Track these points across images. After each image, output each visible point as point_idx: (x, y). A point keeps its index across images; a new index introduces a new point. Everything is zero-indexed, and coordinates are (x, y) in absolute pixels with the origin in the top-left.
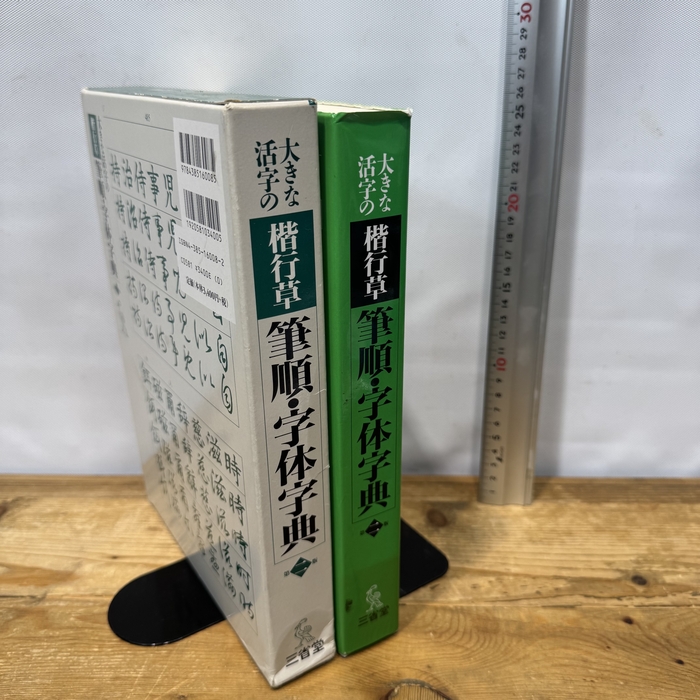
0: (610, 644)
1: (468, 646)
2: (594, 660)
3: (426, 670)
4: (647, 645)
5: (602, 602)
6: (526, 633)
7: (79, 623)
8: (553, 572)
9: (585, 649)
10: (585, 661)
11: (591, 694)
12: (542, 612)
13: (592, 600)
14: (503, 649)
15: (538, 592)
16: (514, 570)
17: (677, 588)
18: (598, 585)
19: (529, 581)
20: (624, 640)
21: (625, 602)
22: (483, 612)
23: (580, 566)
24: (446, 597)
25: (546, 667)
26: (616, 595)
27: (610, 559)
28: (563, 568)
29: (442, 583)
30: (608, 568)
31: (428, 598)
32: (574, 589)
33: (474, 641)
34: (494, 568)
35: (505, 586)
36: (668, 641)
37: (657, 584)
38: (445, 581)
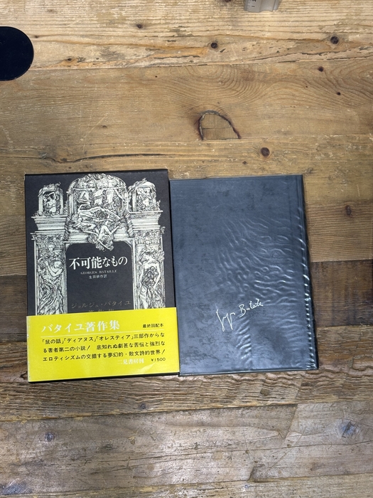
0: (308, 84)
1: (238, 90)
2: (297, 95)
3: (218, 105)
4: (326, 84)
5: (311, 57)
6: (268, 79)
7: (36, 86)
8: (289, 36)
9: (295, 88)
10: (294, 95)
11: (292, 114)
12: (278, 64)
13: (305, 56)
14: (255, 90)
15: (278, 52)
16: (268, 35)
17: (354, 44)
18: (311, 44)
19: (274, 42)
20: (315, 81)
21: (323, 56)
22: (247, 66)
23: (304, 30)
24: (229, 58)
25: (274, 100)
26: (319, 52)
27: (323, 24)
28: (295, 32)
29: (227, 48)
30: (320, 31)
31: (219, 59)
32: (297, 49)
33: (241, 86)
34: (256, 35)
35: (261, 48)
36: (337, 81)
37: (344, 42)
38: (229, 46)
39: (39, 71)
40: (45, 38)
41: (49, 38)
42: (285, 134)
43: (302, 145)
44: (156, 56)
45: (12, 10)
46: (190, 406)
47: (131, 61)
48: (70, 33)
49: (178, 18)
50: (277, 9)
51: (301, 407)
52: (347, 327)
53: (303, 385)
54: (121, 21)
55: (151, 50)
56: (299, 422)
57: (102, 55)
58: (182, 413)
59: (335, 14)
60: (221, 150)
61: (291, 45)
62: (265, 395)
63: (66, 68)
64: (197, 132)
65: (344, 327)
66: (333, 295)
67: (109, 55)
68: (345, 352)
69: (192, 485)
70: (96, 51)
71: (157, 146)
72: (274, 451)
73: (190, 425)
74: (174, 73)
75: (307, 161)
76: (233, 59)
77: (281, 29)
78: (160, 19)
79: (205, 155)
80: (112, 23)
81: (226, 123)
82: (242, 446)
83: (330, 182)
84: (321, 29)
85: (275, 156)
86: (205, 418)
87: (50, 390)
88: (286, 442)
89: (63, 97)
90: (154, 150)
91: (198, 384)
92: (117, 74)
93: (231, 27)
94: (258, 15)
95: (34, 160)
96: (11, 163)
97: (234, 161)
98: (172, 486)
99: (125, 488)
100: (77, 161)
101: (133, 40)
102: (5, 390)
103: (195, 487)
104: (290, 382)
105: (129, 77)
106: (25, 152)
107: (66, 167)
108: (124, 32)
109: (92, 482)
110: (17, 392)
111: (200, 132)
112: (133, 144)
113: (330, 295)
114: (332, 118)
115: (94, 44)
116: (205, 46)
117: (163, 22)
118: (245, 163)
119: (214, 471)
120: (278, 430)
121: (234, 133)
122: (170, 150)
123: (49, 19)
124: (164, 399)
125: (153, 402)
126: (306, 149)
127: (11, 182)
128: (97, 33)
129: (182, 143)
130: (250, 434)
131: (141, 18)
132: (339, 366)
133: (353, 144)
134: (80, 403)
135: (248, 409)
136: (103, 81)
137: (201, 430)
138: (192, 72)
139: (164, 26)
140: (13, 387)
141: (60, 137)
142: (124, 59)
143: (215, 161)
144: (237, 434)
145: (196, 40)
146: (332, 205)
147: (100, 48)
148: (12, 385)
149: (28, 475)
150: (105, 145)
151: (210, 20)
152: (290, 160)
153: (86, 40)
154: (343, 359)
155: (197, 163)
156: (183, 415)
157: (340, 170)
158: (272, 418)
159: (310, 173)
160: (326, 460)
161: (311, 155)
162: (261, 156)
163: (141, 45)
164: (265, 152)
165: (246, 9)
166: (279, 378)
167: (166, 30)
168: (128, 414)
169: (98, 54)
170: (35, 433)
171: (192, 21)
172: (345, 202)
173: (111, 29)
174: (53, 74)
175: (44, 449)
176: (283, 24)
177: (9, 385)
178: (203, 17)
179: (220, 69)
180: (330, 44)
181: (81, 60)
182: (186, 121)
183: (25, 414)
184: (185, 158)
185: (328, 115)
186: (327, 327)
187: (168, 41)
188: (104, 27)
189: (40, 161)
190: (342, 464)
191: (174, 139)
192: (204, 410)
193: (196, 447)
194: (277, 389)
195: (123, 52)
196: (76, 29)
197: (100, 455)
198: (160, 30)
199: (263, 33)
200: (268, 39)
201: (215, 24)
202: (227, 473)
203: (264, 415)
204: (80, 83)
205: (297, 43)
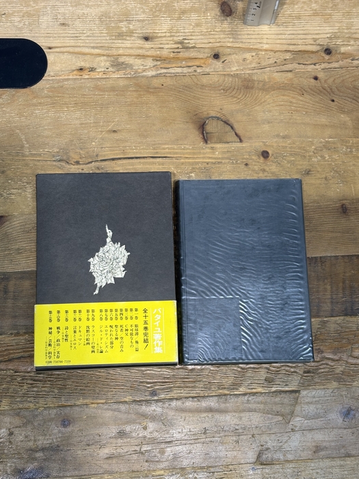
0: (304, 92)
1: (239, 97)
2: (295, 102)
3: (220, 111)
4: (321, 92)
5: (306, 67)
6: (267, 87)
8: (285, 47)
9: (292, 95)
10: (291, 102)
11: (290, 119)
12: (276, 75)
13: (301, 66)
14: (255, 97)
15: (275, 62)
16: (266, 47)
17: (346, 56)
18: (306, 55)
19: (272, 53)
20: (311, 89)
21: (317, 66)
22: (247, 76)
23: (300, 42)
24: (230, 68)
25: (273, 107)
26: (314, 62)
27: (317, 37)
28: (291, 44)
29: (228, 58)
30: (314, 43)
31: (221, 69)
32: (294, 59)
33: (242, 94)
34: (255, 47)
35: (259, 59)
36: (331, 89)
37: (336, 53)
38: (230, 57)
39: (52, 80)
40: (58, 50)
41: (62, 49)
42: (284, 137)
43: (300, 148)
44: (162, 66)
45: (27, 23)
46: (199, 393)
47: (139, 70)
48: (82, 45)
49: (182, 31)
50: (274, 23)
51: (304, 393)
52: (345, 317)
53: (305, 372)
54: (129, 34)
55: (157, 60)
56: (302, 407)
57: (112, 65)
58: (191, 399)
59: (328, 28)
60: (224, 152)
61: (288, 56)
62: (270, 382)
63: (78, 77)
64: (201, 136)
65: (342, 318)
66: (332, 288)
67: (118, 65)
68: (344, 341)
69: (202, 468)
70: (106, 61)
71: (164, 149)
72: (279, 435)
73: (199, 411)
74: (179, 81)
75: (305, 163)
76: (234, 69)
77: (278, 41)
78: (166, 32)
79: (210, 158)
80: (120, 36)
81: (228, 128)
82: (249, 430)
83: (326, 182)
84: (315, 41)
85: (275, 158)
86: (212, 404)
87: (66, 379)
88: (290, 426)
89: (75, 104)
90: (161, 152)
91: (206, 373)
92: (126, 82)
93: (231, 40)
94: (256, 29)
95: (49, 163)
96: (27, 165)
97: (237, 163)
98: (183, 469)
99: (138, 471)
100: (89, 163)
101: (140, 52)
102: (23, 379)
103: (205, 470)
104: (292, 370)
105: (137, 85)
106: (40, 155)
107: (79, 169)
108: (131, 44)
109: (105, 466)
110: (34, 380)
111: (204, 136)
112: (142, 147)
113: (329, 287)
114: (328, 124)
115: (104, 55)
116: (207, 57)
117: (168, 34)
118: (246, 165)
119: (222, 454)
120: (282, 415)
121: (236, 137)
122: (176, 153)
123: (61, 32)
124: (174, 387)
125: (163, 389)
126: (303, 152)
127: (27, 183)
128: (106, 45)
129: (187, 147)
130: (256, 419)
131: (148, 31)
132: (338, 354)
133: (347, 147)
134: (94, 391)
135: (253, 395)
136: (113, 89)
137: (210, 416)
138: (196, 81)
139: (169, 39)
140: (30, 376)
141: (72, 141)
142: (132, 69)
143: (218, 162)
144: (243, 419)
145: (199, 52)
146: (329, 203)
147: (109, 59)
148: (29, 374)
149: (45, 460)
150: (116, 149)
151: (212, 33)
152: (288, 162)
153: (97, 51)
154: (342, 347)
155: (202, 165)
156: (192, 401)
157: (336, 171)
158: (276, 404)
159: (308, 174)
160: (328, 443)
161: (308, 158)
162: (262, 158)
163: (148, 56)
164: (265, 155)
165: (245, 23)
166: (282, 366)
167: (171, 42)
168: (140, 401)
169: (108, 64)
170: (51, 420)
171: (195, 34)
172: (340, 200)
173: (120, 41)
174: (66, 83)
175: (60, 435)
176: (280, 37)
177: (26, 374)
178: (205, 30)
179: (222, 78)
180: (324, 55)
181: (92, 70)
182: (191, 126)
183: (41, 401)
184: (190, 160)
185: (324, 120)
186: (326, 317)
187: (174, 52)
188: (113, 39)
189: (54, 163)
190: (343, 447)
191: (180, 143)
192: (212, 396)
193: (205, 431)
194: (280, 376)
195: (131, 62)
196: (87, 41)
197: (113, 441)
198: (165, 42)
199: (261, 45)
200: (266, 50)
201: (217, 36)
202: (235, 456)
203: (268, 400)
204: (92, 91)
205: (293, 54)
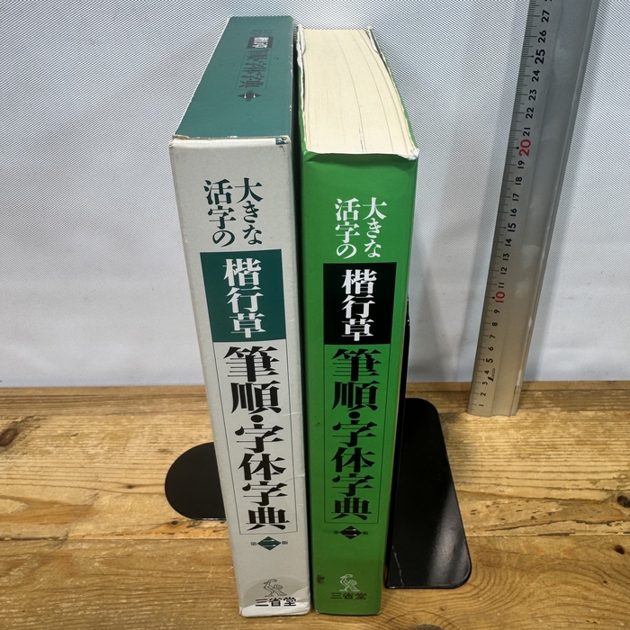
0: (606, 577)
2: (593, 597)
3: (440, 613)
5: (593, 528)
6: (530, 566)
7: (104, 568)
8: (544, 493)
9: (584, 584)
10: (585, 598)
12: (538, 540)
13: (583, 526)
14: (508, 586)
15: (533, 518)
16: (509, 491)
18: (586, 507)
19: (522, 502)
20: (619, 572)
21: (614, 528)
22: (484, 542)
23: (568, 485)
25: (551, 607)
26: (605, 519)
27: (595, 477)
28: (553, 488)
30: (594, 487)
32: (564, 514)
34: (489, 491)
35: (501, 511)
39: (117, 542)
40: (142, 490)
59: (609, 464)
77: (528, 483)
84: (594, 484)
89: (147, 589)
174: (140, 547)
176: (530, 475)
180: (619, 507)
181: (194, 524)
199: (502, 488)
200: (510, 497)
204: (184, 563)
205: (561, 505)
